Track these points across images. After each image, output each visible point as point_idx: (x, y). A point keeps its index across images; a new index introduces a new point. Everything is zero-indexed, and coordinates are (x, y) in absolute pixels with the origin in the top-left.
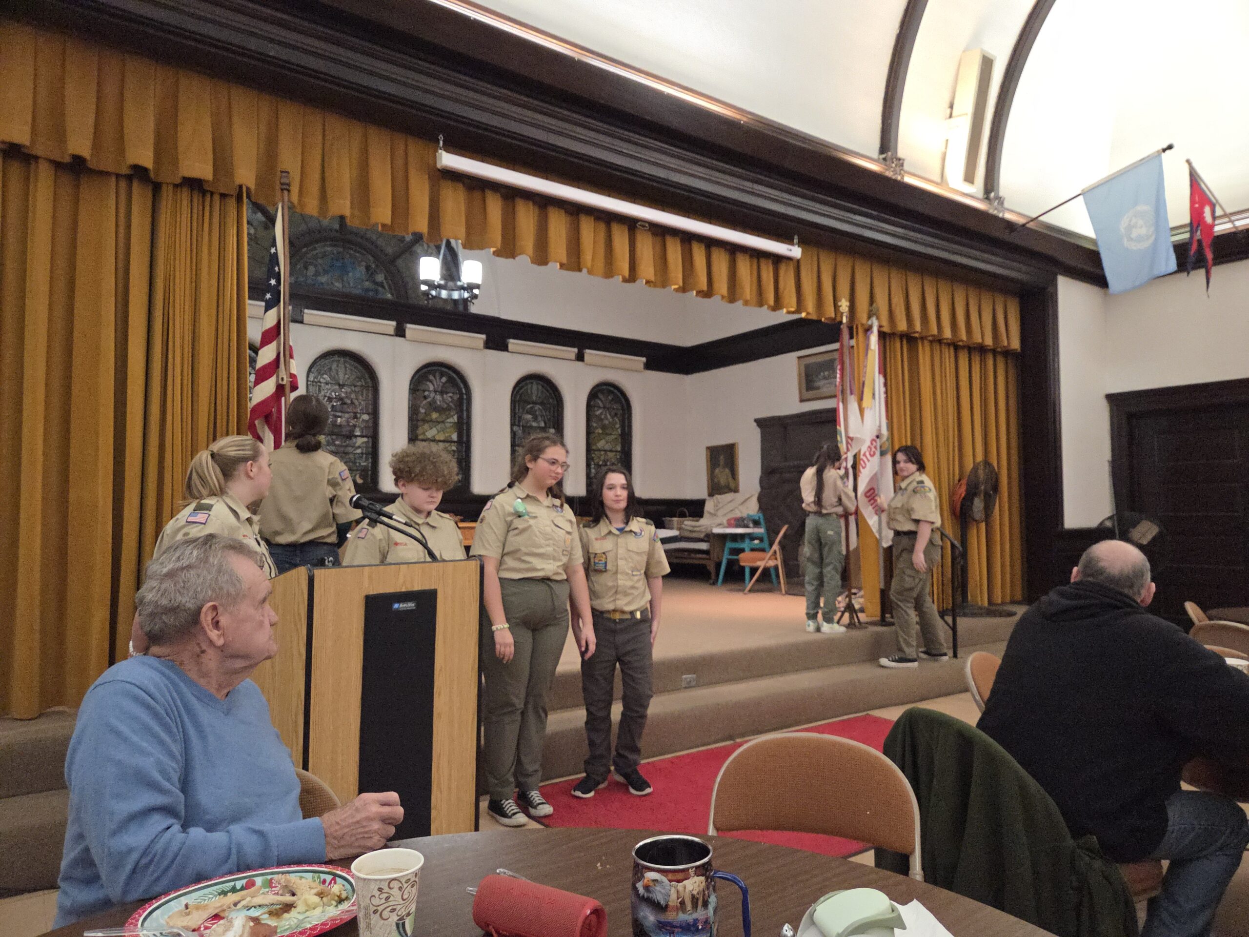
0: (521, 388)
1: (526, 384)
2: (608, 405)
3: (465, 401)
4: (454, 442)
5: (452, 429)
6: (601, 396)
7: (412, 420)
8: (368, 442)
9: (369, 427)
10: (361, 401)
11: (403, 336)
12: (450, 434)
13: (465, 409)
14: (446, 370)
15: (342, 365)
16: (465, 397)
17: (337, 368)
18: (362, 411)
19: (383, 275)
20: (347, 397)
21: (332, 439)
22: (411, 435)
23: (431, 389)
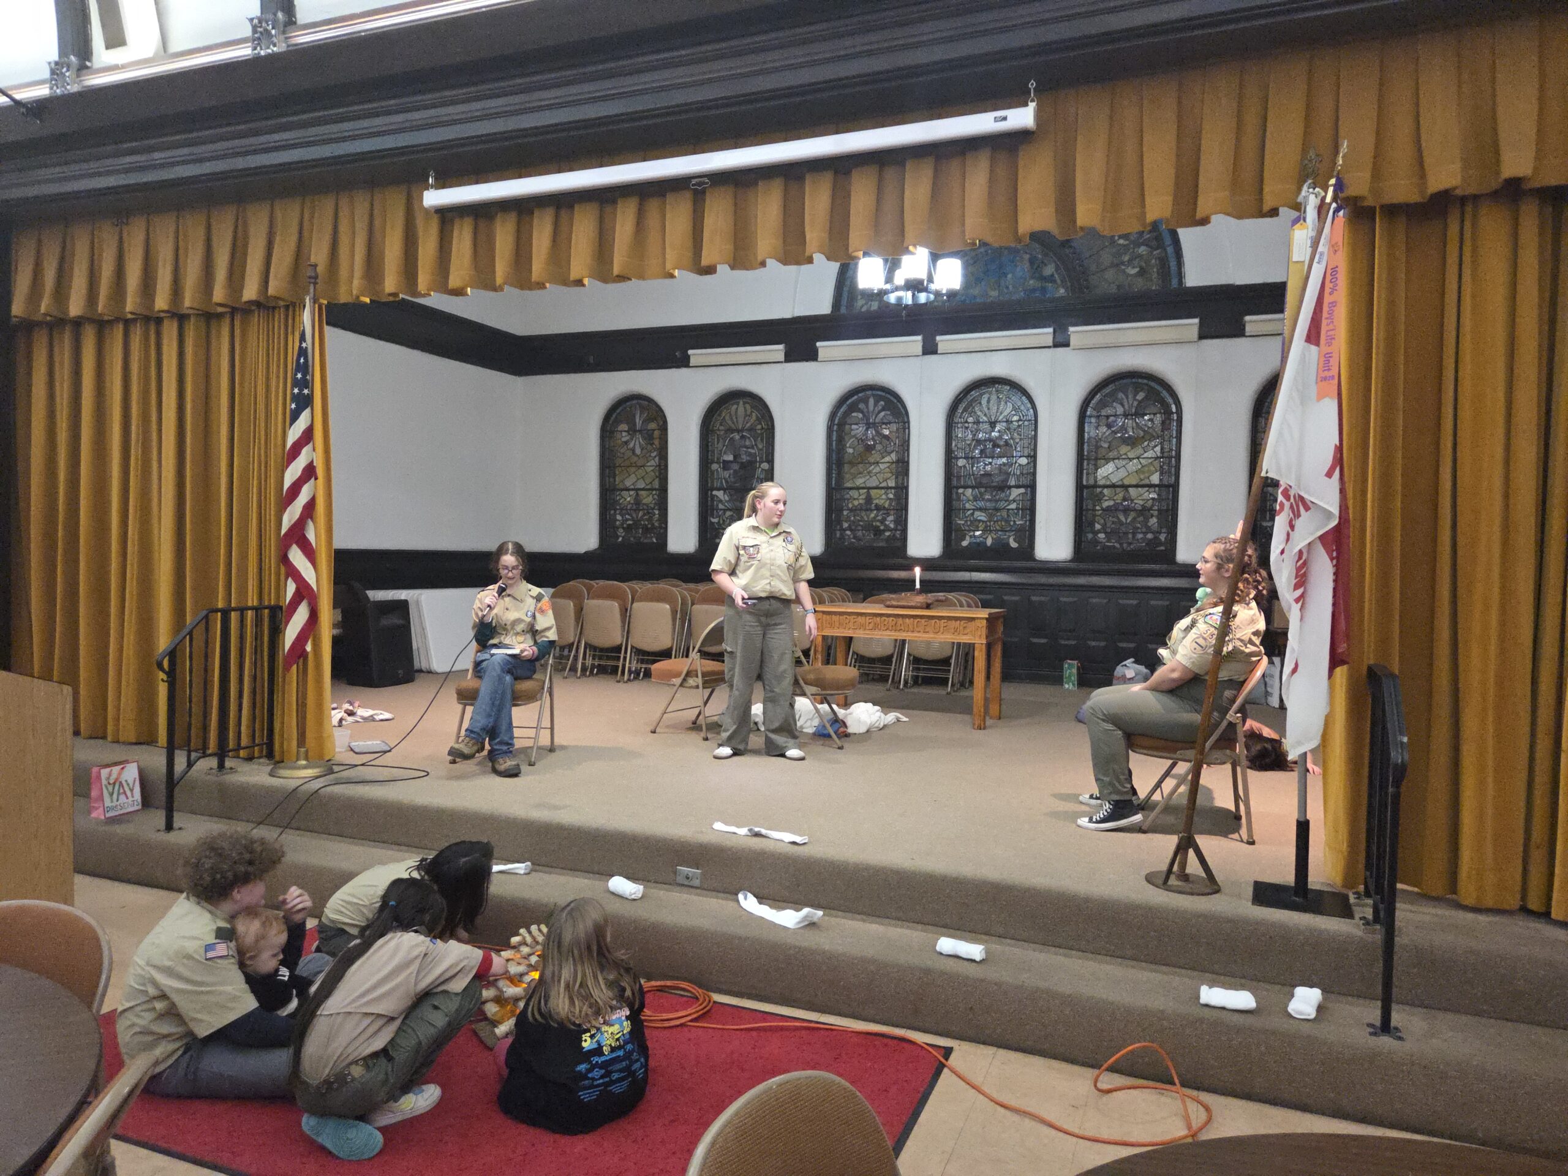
3: (1173, 423)
4: (1154, 486)
5: (1151, 467)
7: (1088, 459)
8: (1026, 493)
9: (1027, 474)
10: (1017, 440)
11: (1067, 345)
12: (1147, 475)
13: (1174, 435)
14: (1145, 381)
15: (994, 397)
16: (1175, 417)
17: (988, 401)
18: (1019, 454)
19: (1053, 265)
20: (1000, 437)
21: (980, 493)
22: (1087, 480)
23: (1118, 413)
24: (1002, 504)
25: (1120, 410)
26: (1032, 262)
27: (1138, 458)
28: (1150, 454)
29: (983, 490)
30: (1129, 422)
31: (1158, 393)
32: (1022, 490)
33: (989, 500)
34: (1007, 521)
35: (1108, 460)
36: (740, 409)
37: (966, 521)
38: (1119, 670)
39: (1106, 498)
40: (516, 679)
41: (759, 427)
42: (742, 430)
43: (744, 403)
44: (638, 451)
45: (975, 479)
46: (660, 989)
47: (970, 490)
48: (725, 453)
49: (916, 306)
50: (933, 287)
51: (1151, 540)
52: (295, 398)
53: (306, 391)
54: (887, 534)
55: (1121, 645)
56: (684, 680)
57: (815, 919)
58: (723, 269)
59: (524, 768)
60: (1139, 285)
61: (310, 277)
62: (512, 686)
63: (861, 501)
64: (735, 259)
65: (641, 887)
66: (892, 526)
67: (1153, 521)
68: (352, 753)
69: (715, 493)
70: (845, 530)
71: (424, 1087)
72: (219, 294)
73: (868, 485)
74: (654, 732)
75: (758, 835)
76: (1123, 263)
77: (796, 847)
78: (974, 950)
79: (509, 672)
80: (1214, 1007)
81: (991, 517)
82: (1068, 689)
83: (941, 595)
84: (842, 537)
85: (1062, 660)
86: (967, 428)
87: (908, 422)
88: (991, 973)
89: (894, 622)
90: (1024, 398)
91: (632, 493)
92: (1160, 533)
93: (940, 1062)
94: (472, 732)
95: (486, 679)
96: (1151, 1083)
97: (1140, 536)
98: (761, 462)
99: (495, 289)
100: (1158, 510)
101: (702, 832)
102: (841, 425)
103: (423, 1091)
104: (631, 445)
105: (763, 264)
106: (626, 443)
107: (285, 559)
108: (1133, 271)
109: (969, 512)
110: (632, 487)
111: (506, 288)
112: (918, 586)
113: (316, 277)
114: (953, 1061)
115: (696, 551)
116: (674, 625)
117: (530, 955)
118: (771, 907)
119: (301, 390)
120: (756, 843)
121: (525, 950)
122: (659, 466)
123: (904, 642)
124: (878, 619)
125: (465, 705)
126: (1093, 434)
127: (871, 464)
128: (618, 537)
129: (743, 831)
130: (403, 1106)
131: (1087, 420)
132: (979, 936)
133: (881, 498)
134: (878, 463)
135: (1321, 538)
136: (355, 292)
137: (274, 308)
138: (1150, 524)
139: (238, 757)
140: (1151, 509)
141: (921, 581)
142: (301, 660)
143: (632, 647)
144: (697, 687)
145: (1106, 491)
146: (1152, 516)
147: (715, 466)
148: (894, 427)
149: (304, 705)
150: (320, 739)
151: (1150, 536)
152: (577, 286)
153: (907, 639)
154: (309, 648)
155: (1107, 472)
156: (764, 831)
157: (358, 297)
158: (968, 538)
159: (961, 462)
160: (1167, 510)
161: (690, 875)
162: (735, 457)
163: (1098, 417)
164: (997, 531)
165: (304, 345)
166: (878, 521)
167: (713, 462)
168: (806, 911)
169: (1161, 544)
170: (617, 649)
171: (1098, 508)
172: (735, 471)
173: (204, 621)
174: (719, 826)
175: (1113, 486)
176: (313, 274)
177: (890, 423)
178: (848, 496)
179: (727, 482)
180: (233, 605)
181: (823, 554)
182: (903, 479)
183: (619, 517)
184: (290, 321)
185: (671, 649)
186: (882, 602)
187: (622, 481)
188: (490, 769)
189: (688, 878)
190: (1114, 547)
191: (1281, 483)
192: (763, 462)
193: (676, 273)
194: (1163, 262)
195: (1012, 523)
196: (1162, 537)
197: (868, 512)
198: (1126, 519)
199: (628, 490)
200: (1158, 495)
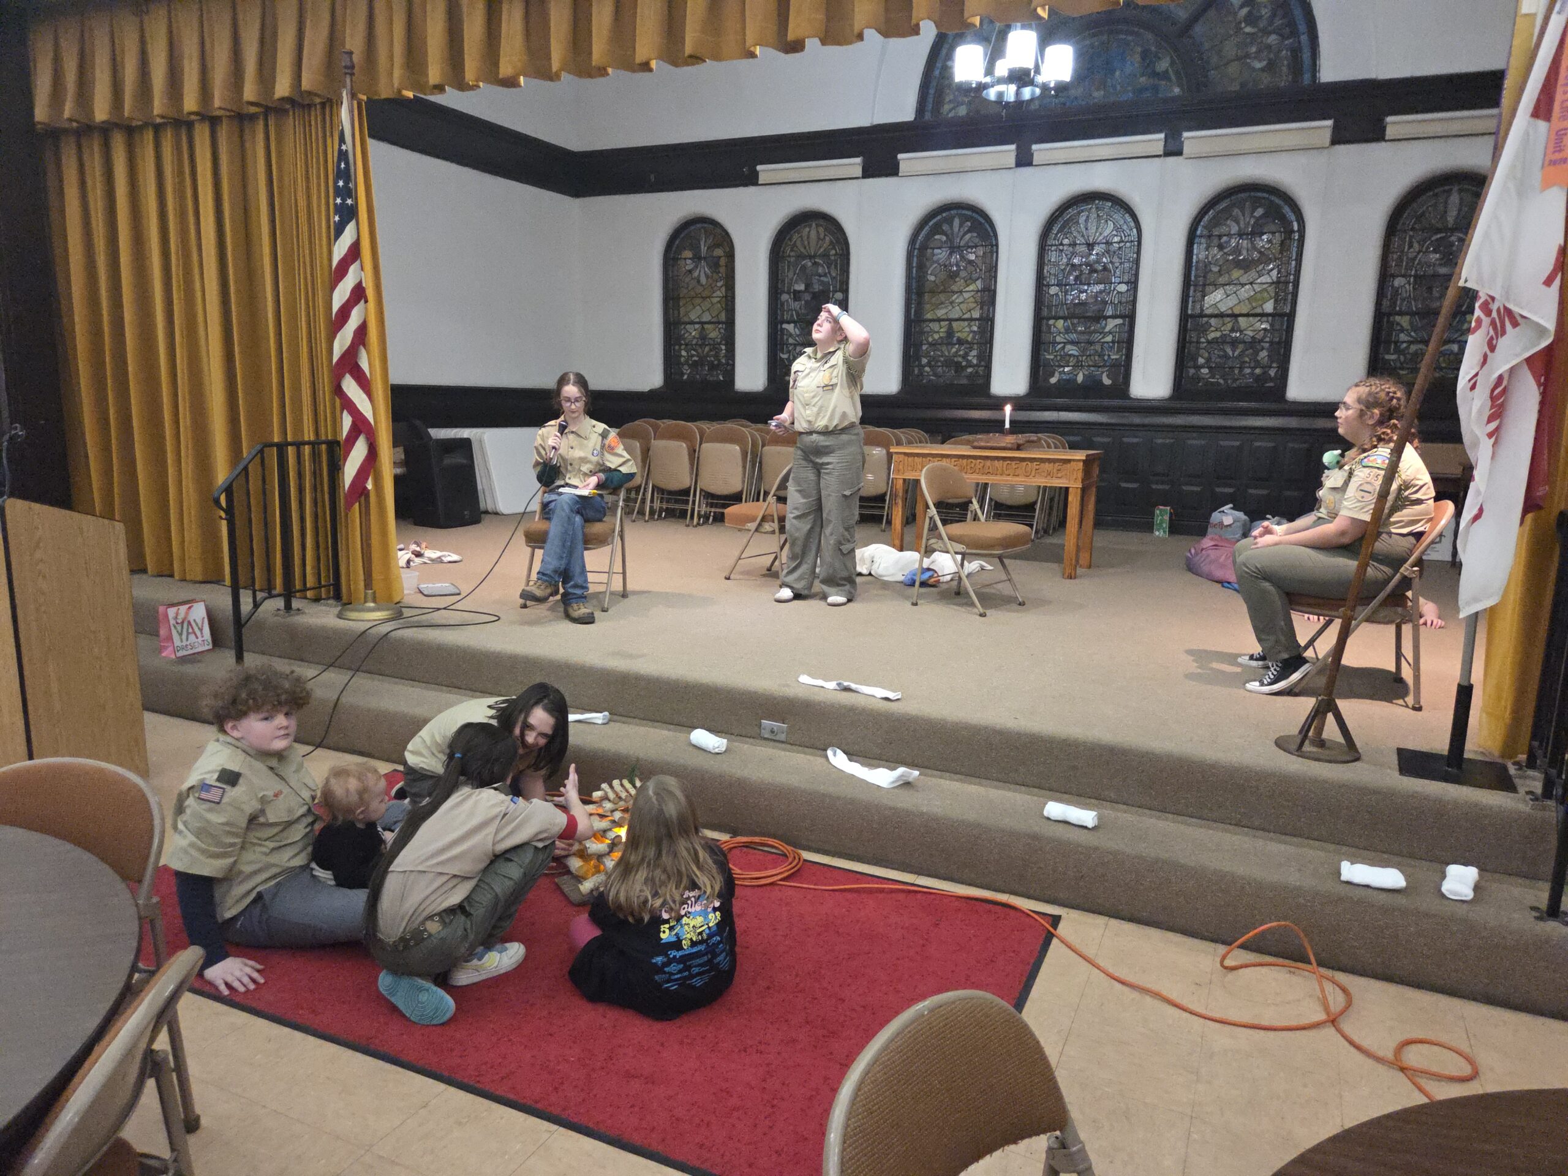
0: (1421, 206)
3: (1295, 244)
4: (1267, 315)
5: (1265, 294)
7: (1195, 286)
8: (1124, 324)
9: (1127, 303)
10: (1117, 265)
11: (1179, 153)
12: (1260, 303)
13: (1294, 258)
14: (1265, 195)
15: (1093, 216)
16: (1296, 236)
17: (1086, 221)
18: (1118, 280)
19: (1168, 59)
20: (1098, 262)
21: (1072, 324)
22: (1193, 310)
23: (1232, 232)
24: (1097, 337)
25: (1235, 229)
26: (1145, 54)
27: (1251, 283)
28: (1265, 279)
29: (1075, 321)
30: (1244, 243)
31: (1279, 207)
32: (1119, 321)
33: (1082, 333)
34: (1101, 355)
35: (1216, 286)
36: (812, 233)
37: (1056, 356)
38: (1216, 516)
39: (1212, 329)
40: (587, 520)
41: (833, 252)
42: (814, 256)
43: (817, 225)
44: (703, 280)
45: (1068, 309)
46: (747, 845)
47: (1062, 321)
48: (796, 282)
49: (1019, 103)
50: (1040, 79)
51: (1258, 376)
52: (339, 209)
53: (349, 202)
54: (970, 370)
55: (1218, 490)
56: (760, 525)
57: (910, 780)
58: (812, 44)
59: (598, 614)
60: (1266, 80)
61: (346, 67)
62: (583, 527)
63: (942, 335)
64: (827, 31)
65: (725, 741)
66: (975, 362)
67: (1263, 354)
68: (420, 595)
69: (785, 326)
70: (924, 366)
71: (508, 945)
72: (250, 92)
73: (952, 316)
74: (728, 578)
75: (847, 689)
76: (1247, 56)
77: (889, 703)
78: (1086, 817)
79: (578, 512)
80: (1358, 885)
81: (1083, 351)
82: (1158, 537)
83: (1033, 437)
84: (921, 374)
85: (1155, 505)
86: (1062, 251)
87: (997, 245)
88: (1106, 842)
89: (982, 465)
90: (1127, 216)
91: (697, 326)
92: (1271, 367)
93: (1049, 932)
94: (544, 574)
95: (555, 520)
96: (1280, 961)
97: (1248, 371)
98: (835, 291)
99: (550, 76)
100: (1271, 343)
101: (788, 686)
102: (924, 248)
103: (506, 949)
104: (696, 274)
105: (860, 37)
106: (690, 271)
107: (338, 391)
108: (1258, 65)
109: (1060, 346)
110: (698, 320)
111: (564, 75)
112: (1007, 425)
113: (353, 67)
114: (1062, 929)
115: (765, 389)
116: (744, 467)
117: (612, 811)
118: (862, 764)
119: (344, 200)
120: (845, 698)
121: (608, 805)
122: (726, 297)
123: (986, 485)
124: (965, 461)
125: (534, 548)
126: (1202, 256)
127: (954, 292)
128: (683, 374)
129: (832, 685)
130: (488, 964)
131: (1197, 240)
132: (1088, 801)
133: (964, 331)
134: (961, 292)
135: (1528, 360)
136: (396, 85)
137: (309, 106)
138: (1259, 358)
139: (305, 598)
140: (1261, 341)
141: (1011, 422)
142: (363, 499)
143: (701, 490)
144: (773, 532)
145: (1213, 321)
146: (1263, 349)
147: (785, 297)
148: (980, 251)
149: (369, 546)
150: (389, 580)
151: (1258, 371)
152: (643, 71)
153: (990, 482)
154: (370, 485)
155: (1216, 299)
156: (853, 686)
157: (399, 91)
158: (1057, 375)
159: (1053, 290)
160: (1279, 343)
161: (775, 728)
162: (807, 286)
163: (1209, 237)
164: (1089, 366)
165: (344, 147)
166: (960, 356)
167: (784, 292)
168: (901, 770)
169: (1271, 379)
170: (686, 492)
171: (1203, 340)
172: (806, 302)
173: (259, 455)
174: (804, 679)
175: (1221, 315)
176: (349, 64)
177: (976, 247)
178: (927, 329)
179: (798, 315)
180: (289, 440)
181: (900, 393)
182: (989, 311)
183: (684, 353)
184: (328, 118)
185: (741, 493)
186: (968, 443)
187: (687, 314)
188: (562, 614)
189: (772, 732)
190: (1218, 384)
191: (1481, 294)
192: (836, 291)
193: (758, 50)
194: (1296, 52)
195: (1106, 358)
196: (1272, 373)
197: (950, 347)
198: (1234, 351)
199: (692, 323)
200: (1272, 325)
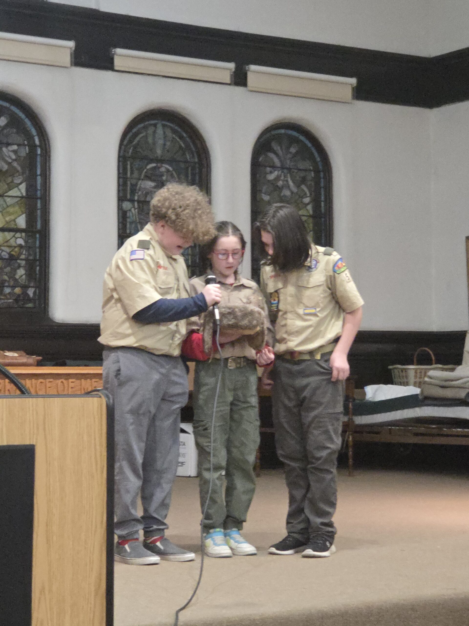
0: (136, 135)
1: (145, 128)
2: (288, 163)
3: (39, 159)
4: (20, 231)
5: (17, 208)
6: (275, 146)
12: (12, 217)
13: (39, 172)
16: (39, 151)
27: (2, 196)
28: (14, 192)
31: (21, 120)
51: (19, 296)
67: (21, 272)
92: (30, 287)
97: (8, 290)
100: (26, 260)
138: (17, 277)
140: (18, 258)
146: (19, 267)
151: (18, 290)
160: (35, 260)
169: (30, 300)
196: (31, 292)
200: (26, 242)
